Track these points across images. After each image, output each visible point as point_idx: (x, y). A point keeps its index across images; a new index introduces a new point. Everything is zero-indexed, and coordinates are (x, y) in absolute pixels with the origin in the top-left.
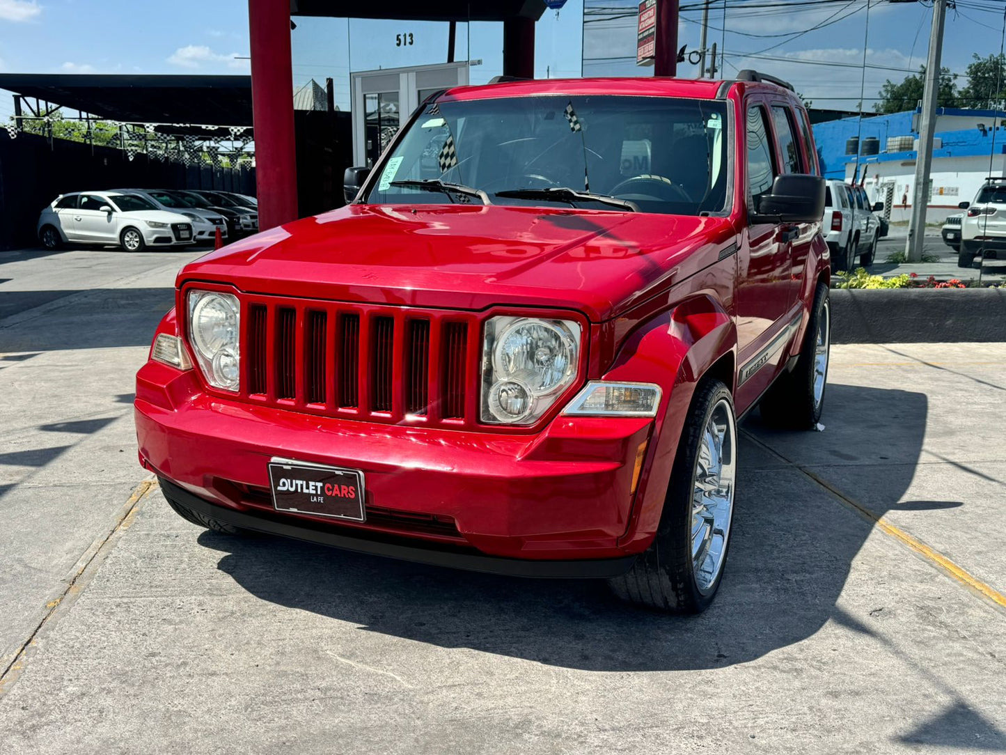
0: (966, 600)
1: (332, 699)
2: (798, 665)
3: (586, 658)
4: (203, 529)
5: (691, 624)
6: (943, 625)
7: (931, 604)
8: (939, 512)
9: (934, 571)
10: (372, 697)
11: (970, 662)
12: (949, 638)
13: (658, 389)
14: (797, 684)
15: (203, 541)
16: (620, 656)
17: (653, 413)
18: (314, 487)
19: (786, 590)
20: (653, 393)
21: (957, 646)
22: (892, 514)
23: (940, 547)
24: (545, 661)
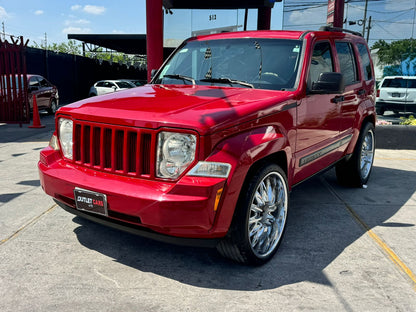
0: (390, 270)
1: (85, 289)
2: (292, 293)
3: (199, 281)
4: (74, 216)
5: (254, 270)
6: (373, 281)
7: (371, 270)
8: (401, 228)
9: (382, 255)
10: (101, 290)
11: (376, 299)
12: (372, 287)
13: (230, 166)
14: (287, 302)
15: (74, 220)
16: (215, 282)
17: (227, 176)
18: (89, 201)
19: (306, 259)
20: (227, 167)
21: (374, 291)
22: (378, 228)
23: (392, 245)
24: (181, 281)
